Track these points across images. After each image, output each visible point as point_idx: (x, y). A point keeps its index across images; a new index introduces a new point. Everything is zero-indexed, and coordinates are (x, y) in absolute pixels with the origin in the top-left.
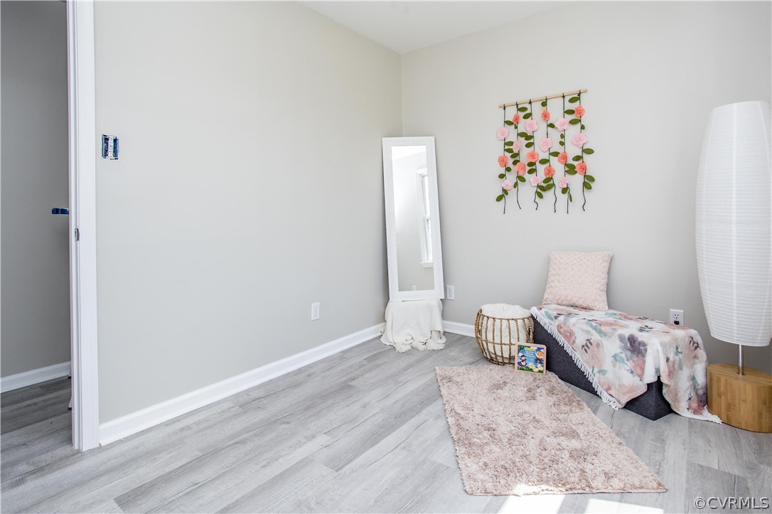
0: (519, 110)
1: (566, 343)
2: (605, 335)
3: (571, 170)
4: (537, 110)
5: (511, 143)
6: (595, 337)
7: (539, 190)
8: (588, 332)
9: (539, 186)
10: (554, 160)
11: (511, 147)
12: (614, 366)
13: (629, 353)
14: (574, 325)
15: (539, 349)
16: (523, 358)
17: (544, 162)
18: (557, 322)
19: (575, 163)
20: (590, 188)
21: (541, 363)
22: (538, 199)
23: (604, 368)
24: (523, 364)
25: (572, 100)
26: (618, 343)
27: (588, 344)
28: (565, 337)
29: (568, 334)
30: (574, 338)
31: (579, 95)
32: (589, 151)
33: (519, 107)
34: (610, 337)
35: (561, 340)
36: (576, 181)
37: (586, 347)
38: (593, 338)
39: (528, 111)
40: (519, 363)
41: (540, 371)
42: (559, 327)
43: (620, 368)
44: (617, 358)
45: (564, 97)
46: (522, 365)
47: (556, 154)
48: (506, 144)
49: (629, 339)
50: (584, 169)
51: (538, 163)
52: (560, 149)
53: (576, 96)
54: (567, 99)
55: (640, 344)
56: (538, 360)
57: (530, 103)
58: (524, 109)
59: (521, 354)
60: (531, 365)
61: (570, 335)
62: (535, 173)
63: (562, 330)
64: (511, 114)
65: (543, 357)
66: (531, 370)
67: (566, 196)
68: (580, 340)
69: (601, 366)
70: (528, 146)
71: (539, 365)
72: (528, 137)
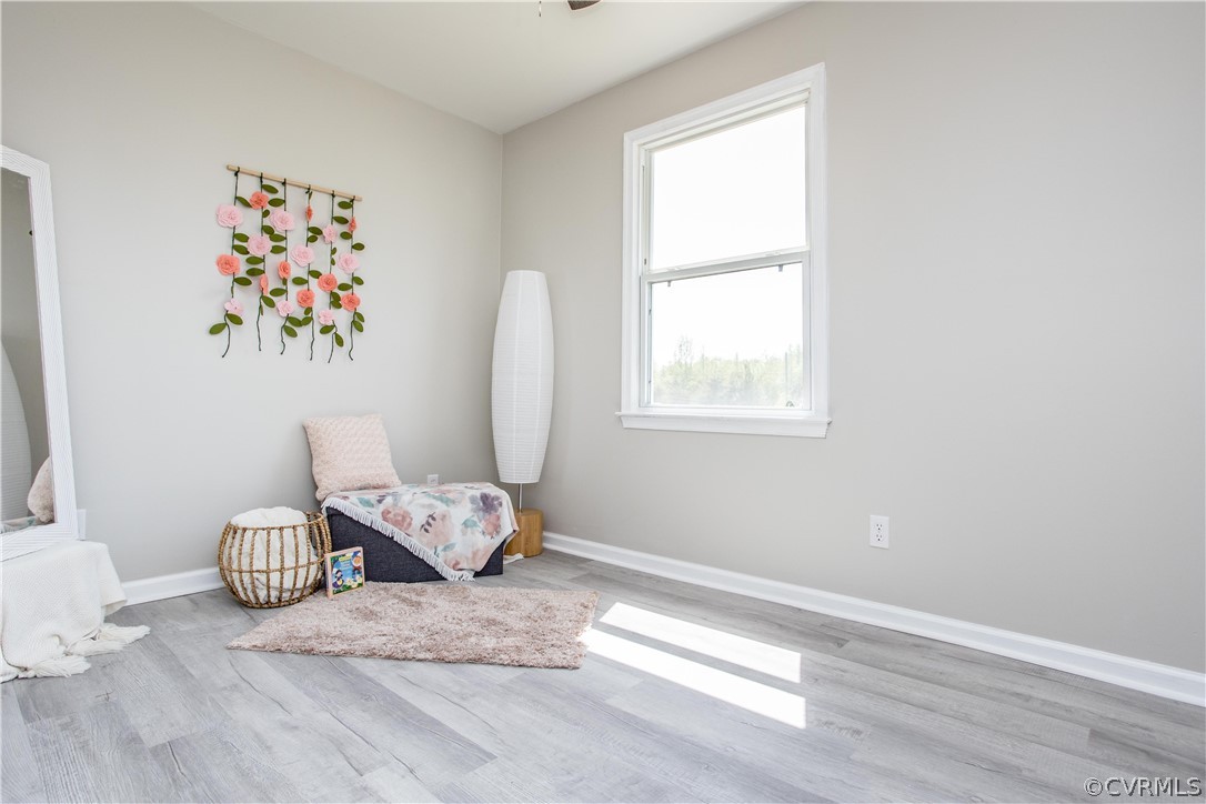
0: (264, 187)
1: (396, 529)
2: (454, 502)
3: (335, 302)
4: (294, 198)
5: (244, 238)
6: (440, 508)
7: (288, 324)
8: (430, 506)
9: (288, 318)
10: (313, 282)
11: (244, 244)
12: (464, 534)
13: (481, 513)
14: (410, 503)
15: (356, 554)
16: (339, 575)
17: (299, 281)
18: (382, 507)
19: (341, 294)
20: (360, 329)
21: (359, 573)
22: (287, 339)
23: (452, 541)
24: (339, 583)
25: (343, 205)
26: (470, 506)
27: (430, 520)
28: (396, 523)
29: (400, 518)
30: (408, 520)
31: (352, 201)
32: (359, 281)
33: (265, 182)
34: (459, 502)
35: (387, 529)
36: (342, 318)
37: (426, 527)
38: (437, 511)
39: (280, 196)
40: (335, 585)
41: (360, 585)
42: (385, 515)
43: (473, 533)
44: (469, 523)
45: (333, 196)
46: (338, 586)
47: (316, 274)
48: (235, 236)
49: (482, 497)
50: (353, 302)
51: (289, 283)
52: (324, 270)
53: (348, 201)
54: (337, 200)
55: (493, 499)
56: (356, 570)
57: (284, 184)
58: (272, 190)
59: (335, 570)
60: (349, 581)
61: (403, 520)
62: (284, 296)
63: (391, 516)
64: (249, 188)
65: (360, 564)
66: (350, 588)
67: (329, 336)
68: (419, 518)
69: (447, 540)
70: (276, 250)
71: (358, 576)
72: (274, 237)
